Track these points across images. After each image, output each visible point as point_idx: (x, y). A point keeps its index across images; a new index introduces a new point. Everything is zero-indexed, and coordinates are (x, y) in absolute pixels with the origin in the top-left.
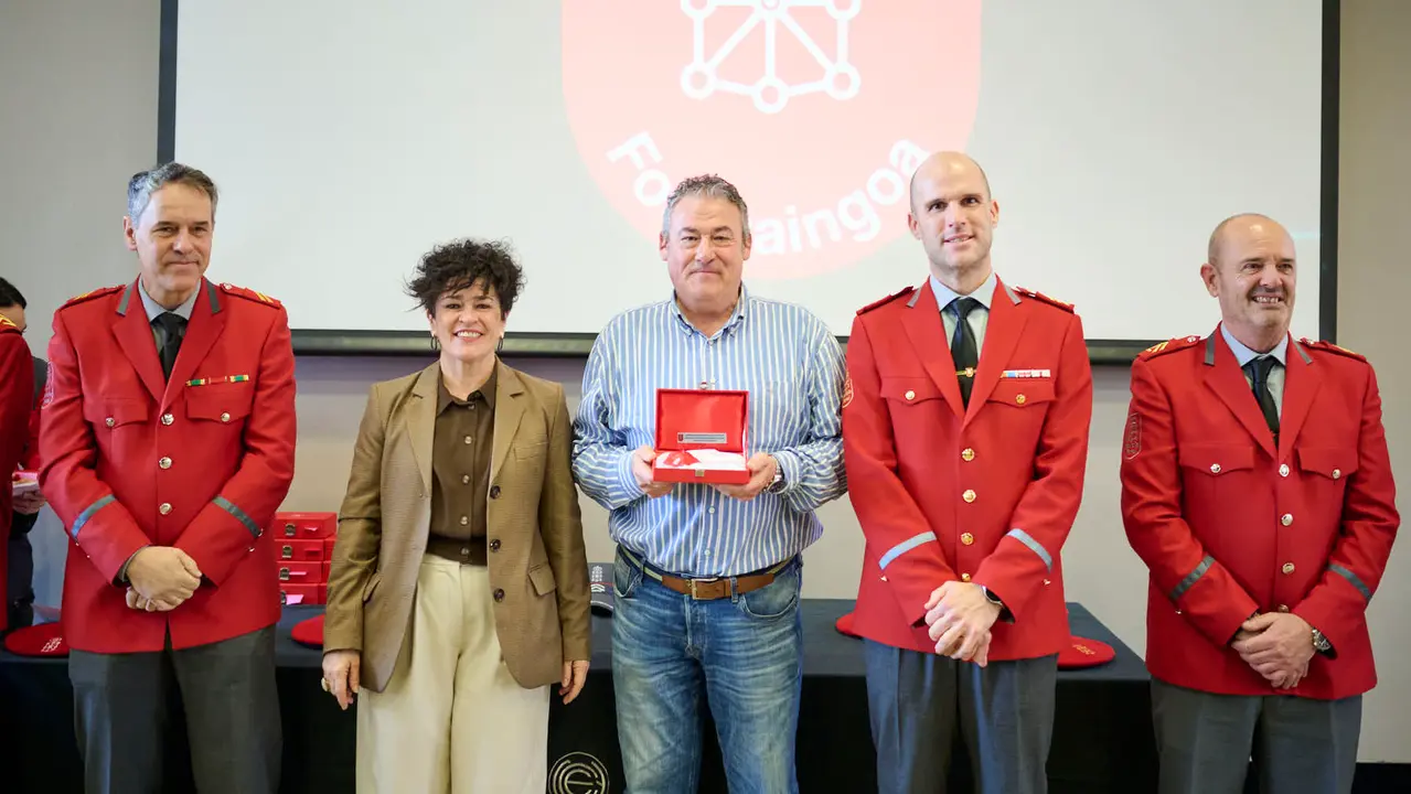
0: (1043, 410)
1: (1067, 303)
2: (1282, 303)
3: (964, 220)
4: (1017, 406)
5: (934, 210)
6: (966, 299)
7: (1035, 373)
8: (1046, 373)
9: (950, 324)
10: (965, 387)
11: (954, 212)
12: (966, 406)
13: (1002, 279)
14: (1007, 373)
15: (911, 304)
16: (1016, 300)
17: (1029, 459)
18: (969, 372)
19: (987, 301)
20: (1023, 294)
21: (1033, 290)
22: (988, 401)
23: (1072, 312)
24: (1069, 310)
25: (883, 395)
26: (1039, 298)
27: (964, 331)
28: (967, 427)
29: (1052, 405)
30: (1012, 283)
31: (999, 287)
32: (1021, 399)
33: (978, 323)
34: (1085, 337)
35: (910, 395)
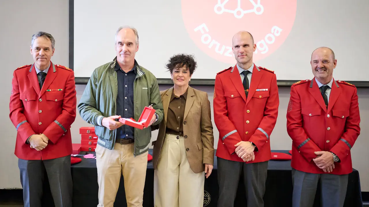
0: (266, 99)
1: (272, 71)
2: (325, 72)
3: (244, 51)
4: (259, 98)
5: (237, 48)
6: (246, 71)
7: (264, 90)
8: (267, 90)
9: (242, 78)
10: (247, 94)
11: (241, 49)
12: (247, 98)
13: (255, 64)
14: (257, 90)
15: (232, 71)
16: (259, 70)
17: (263, 112)
18: (247, 90)
19: (251, 71)
20: (261, 68)
21: (263, 67)
22: (253, 98)
23: (274, 73)
24: (273, 72)
25: (225, 96)
26: (265, 69)
27: (246, 79)
28: (247, 104)
29: (268, 98)
30: (258, 65)
31: (255, 67)
32: (260, 97)
33: (249, 77)
34: (277, 79)
35: (232, 96)
